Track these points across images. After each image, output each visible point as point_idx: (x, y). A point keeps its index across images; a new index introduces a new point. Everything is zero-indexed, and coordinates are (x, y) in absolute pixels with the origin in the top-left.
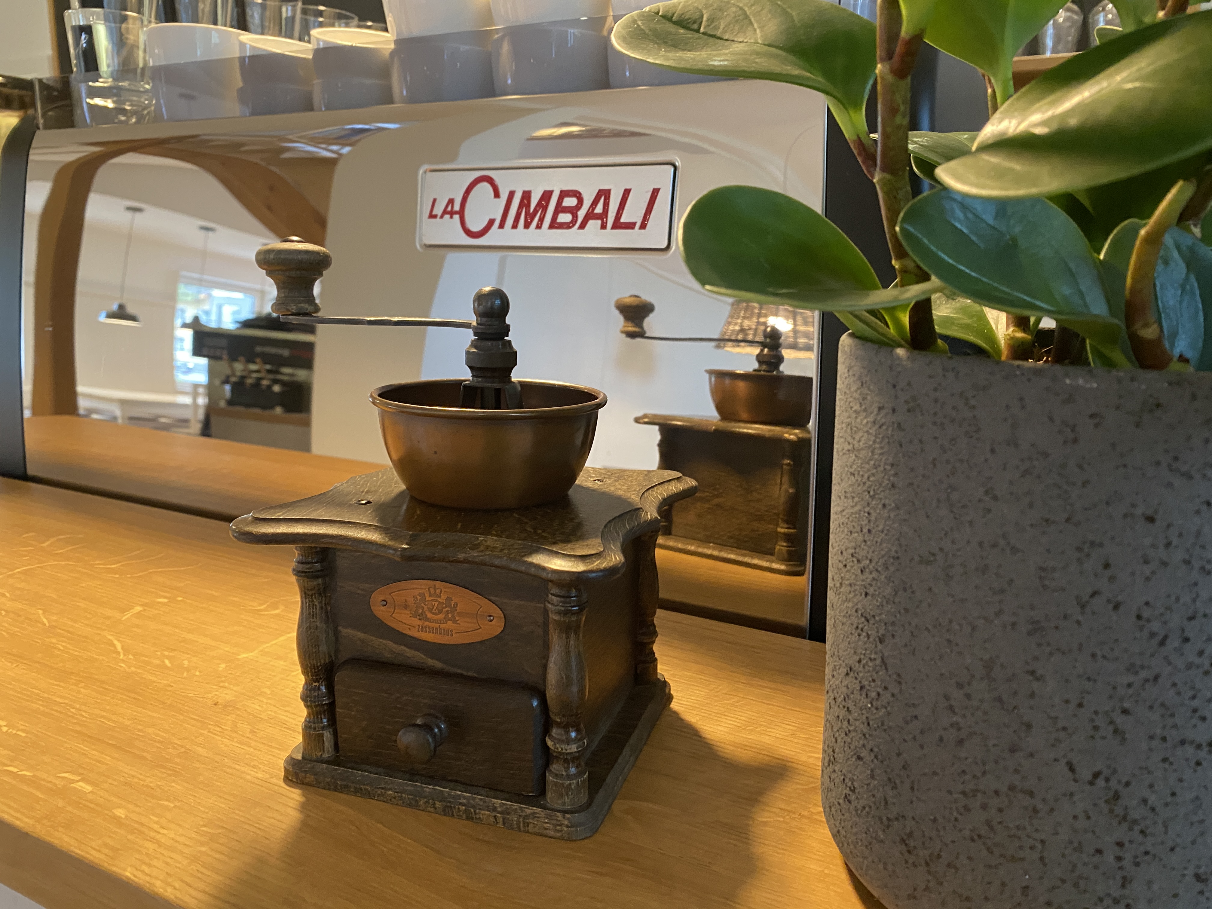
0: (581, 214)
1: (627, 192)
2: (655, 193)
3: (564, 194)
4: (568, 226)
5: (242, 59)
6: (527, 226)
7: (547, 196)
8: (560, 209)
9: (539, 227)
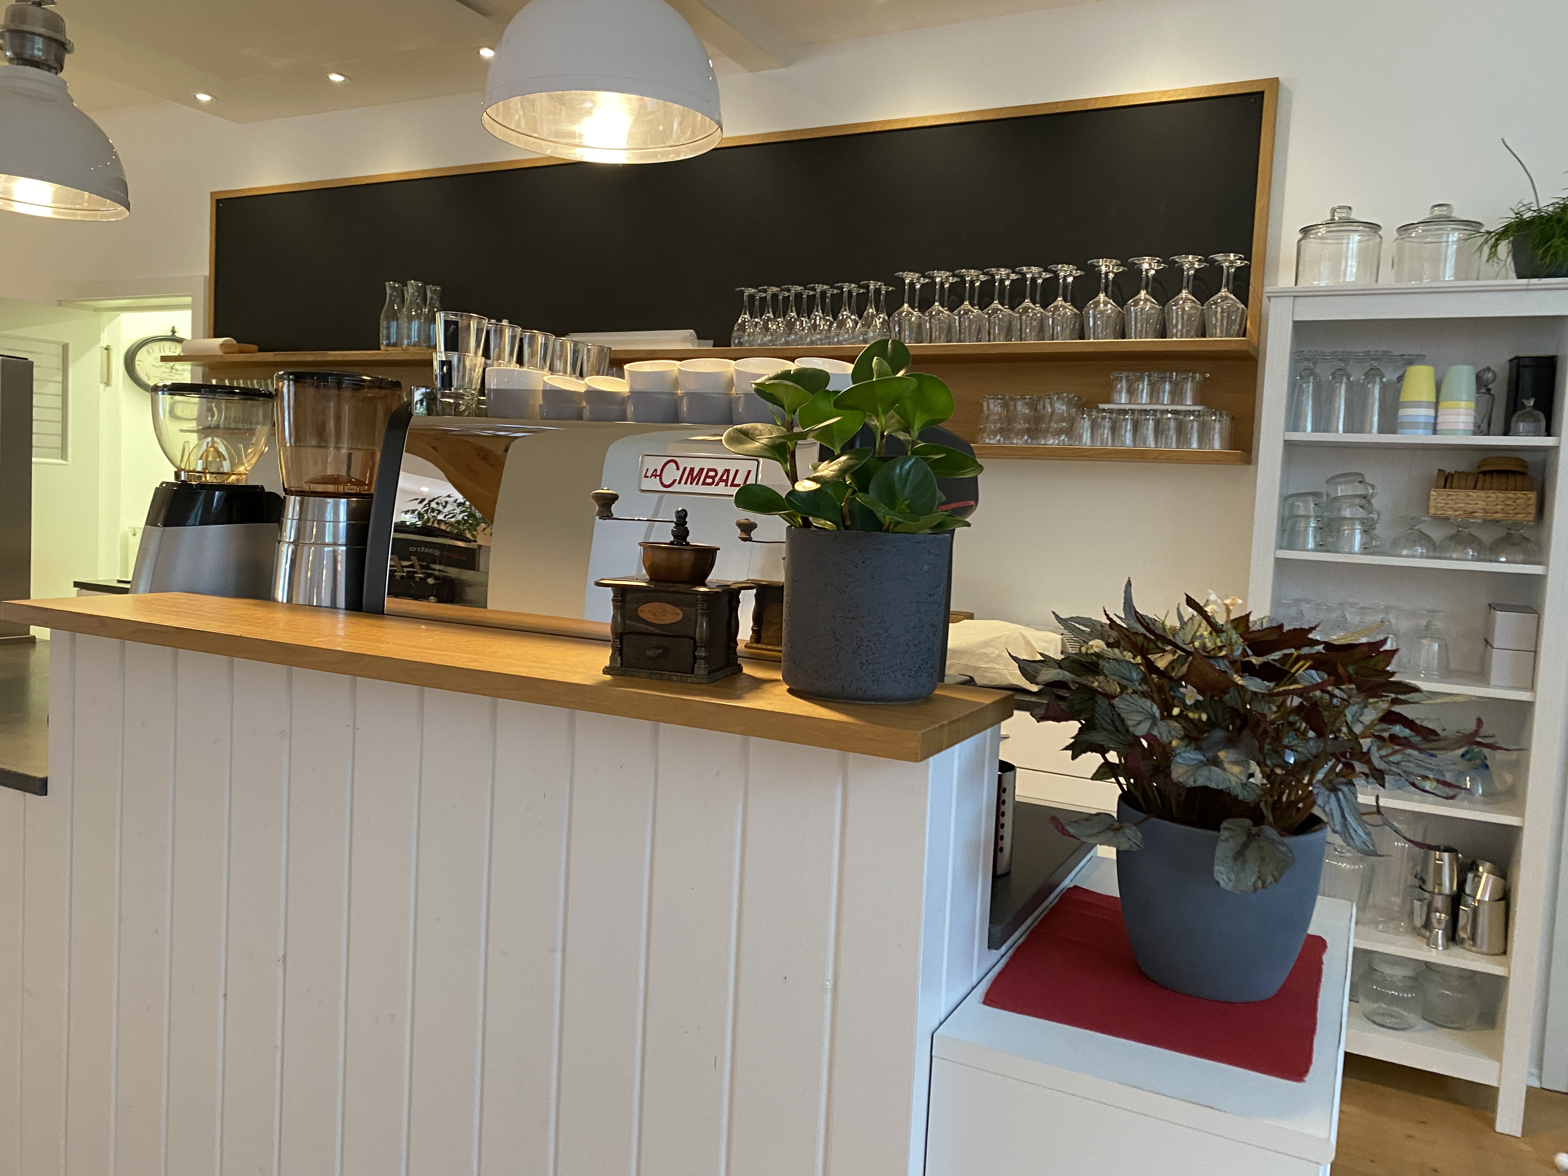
0: (717, 479)
1: (737, 471)
2: (749, 472)
3: (709, 470)
4: (710, 484)
5: (544, 391)
6: (691, 483)
7: (702, 470)
8: (707, 477)
9: (697, 484)
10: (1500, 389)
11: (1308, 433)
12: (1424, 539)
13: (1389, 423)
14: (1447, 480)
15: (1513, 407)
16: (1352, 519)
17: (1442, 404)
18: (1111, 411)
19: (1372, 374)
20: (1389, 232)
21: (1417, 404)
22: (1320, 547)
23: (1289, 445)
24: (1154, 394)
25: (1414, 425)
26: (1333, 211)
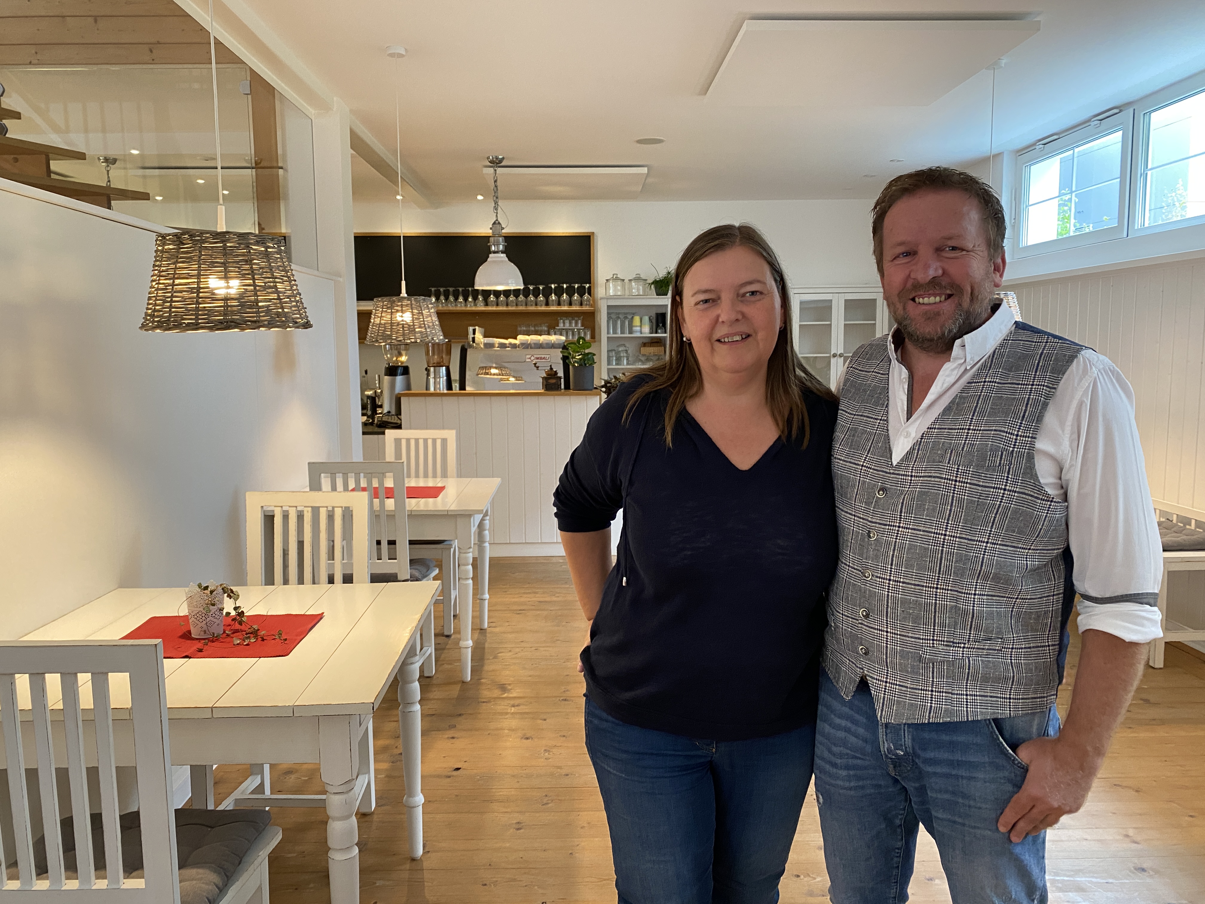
10: (654, 321)
11: (611, 335)
12: (640, 360)
13: (631, 332)
14: (644, 345)
15: (657, 326)
16: (624, 357)
17: (642, 326)
18: (559, 329)
19: (626, 318)
20: (626, 281)
21: (637, 326)
22: (617, 364)
23: (608, 337)
24: (570, 323)
25: (637, 332)
26: (613, 275)
